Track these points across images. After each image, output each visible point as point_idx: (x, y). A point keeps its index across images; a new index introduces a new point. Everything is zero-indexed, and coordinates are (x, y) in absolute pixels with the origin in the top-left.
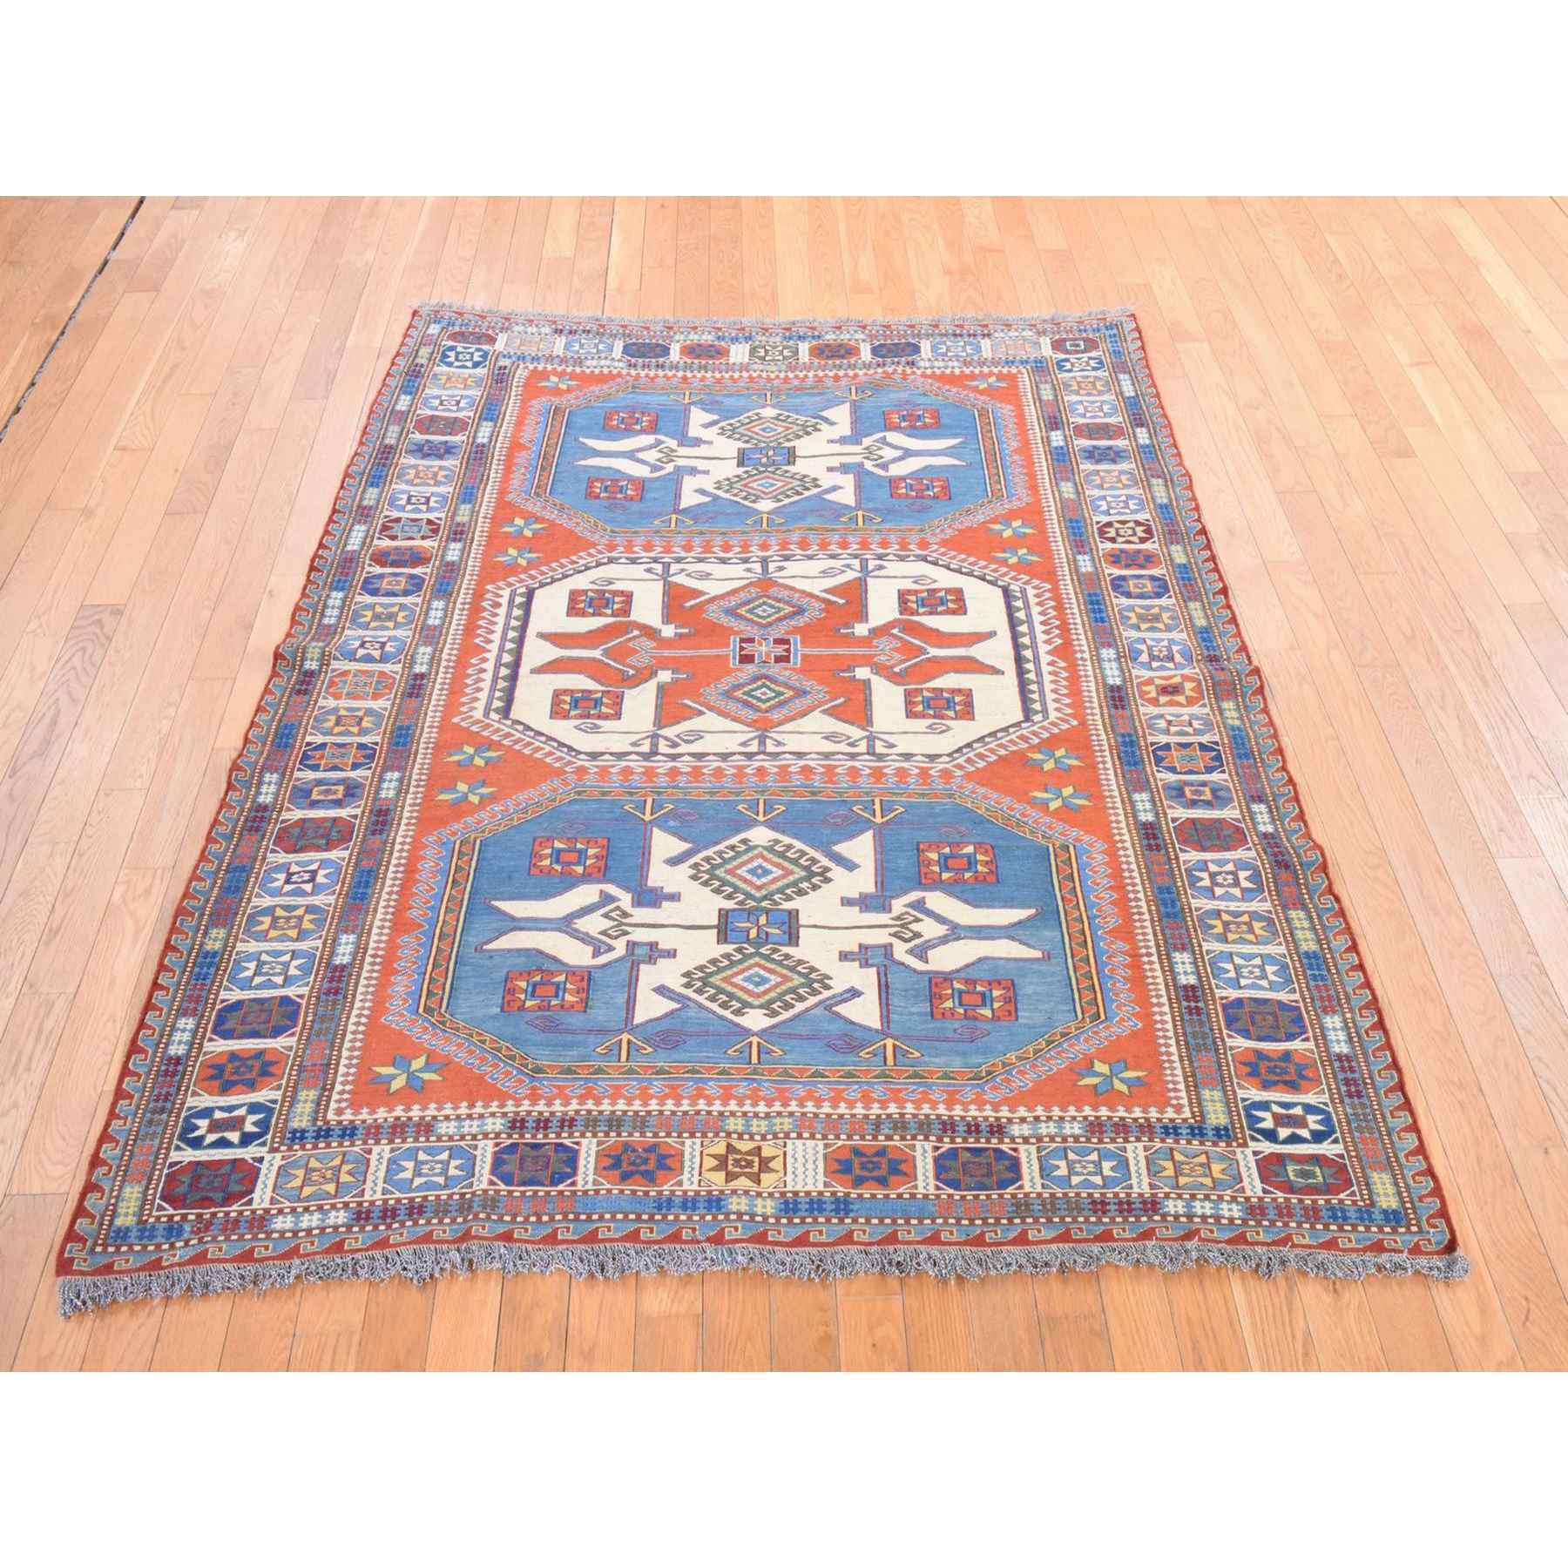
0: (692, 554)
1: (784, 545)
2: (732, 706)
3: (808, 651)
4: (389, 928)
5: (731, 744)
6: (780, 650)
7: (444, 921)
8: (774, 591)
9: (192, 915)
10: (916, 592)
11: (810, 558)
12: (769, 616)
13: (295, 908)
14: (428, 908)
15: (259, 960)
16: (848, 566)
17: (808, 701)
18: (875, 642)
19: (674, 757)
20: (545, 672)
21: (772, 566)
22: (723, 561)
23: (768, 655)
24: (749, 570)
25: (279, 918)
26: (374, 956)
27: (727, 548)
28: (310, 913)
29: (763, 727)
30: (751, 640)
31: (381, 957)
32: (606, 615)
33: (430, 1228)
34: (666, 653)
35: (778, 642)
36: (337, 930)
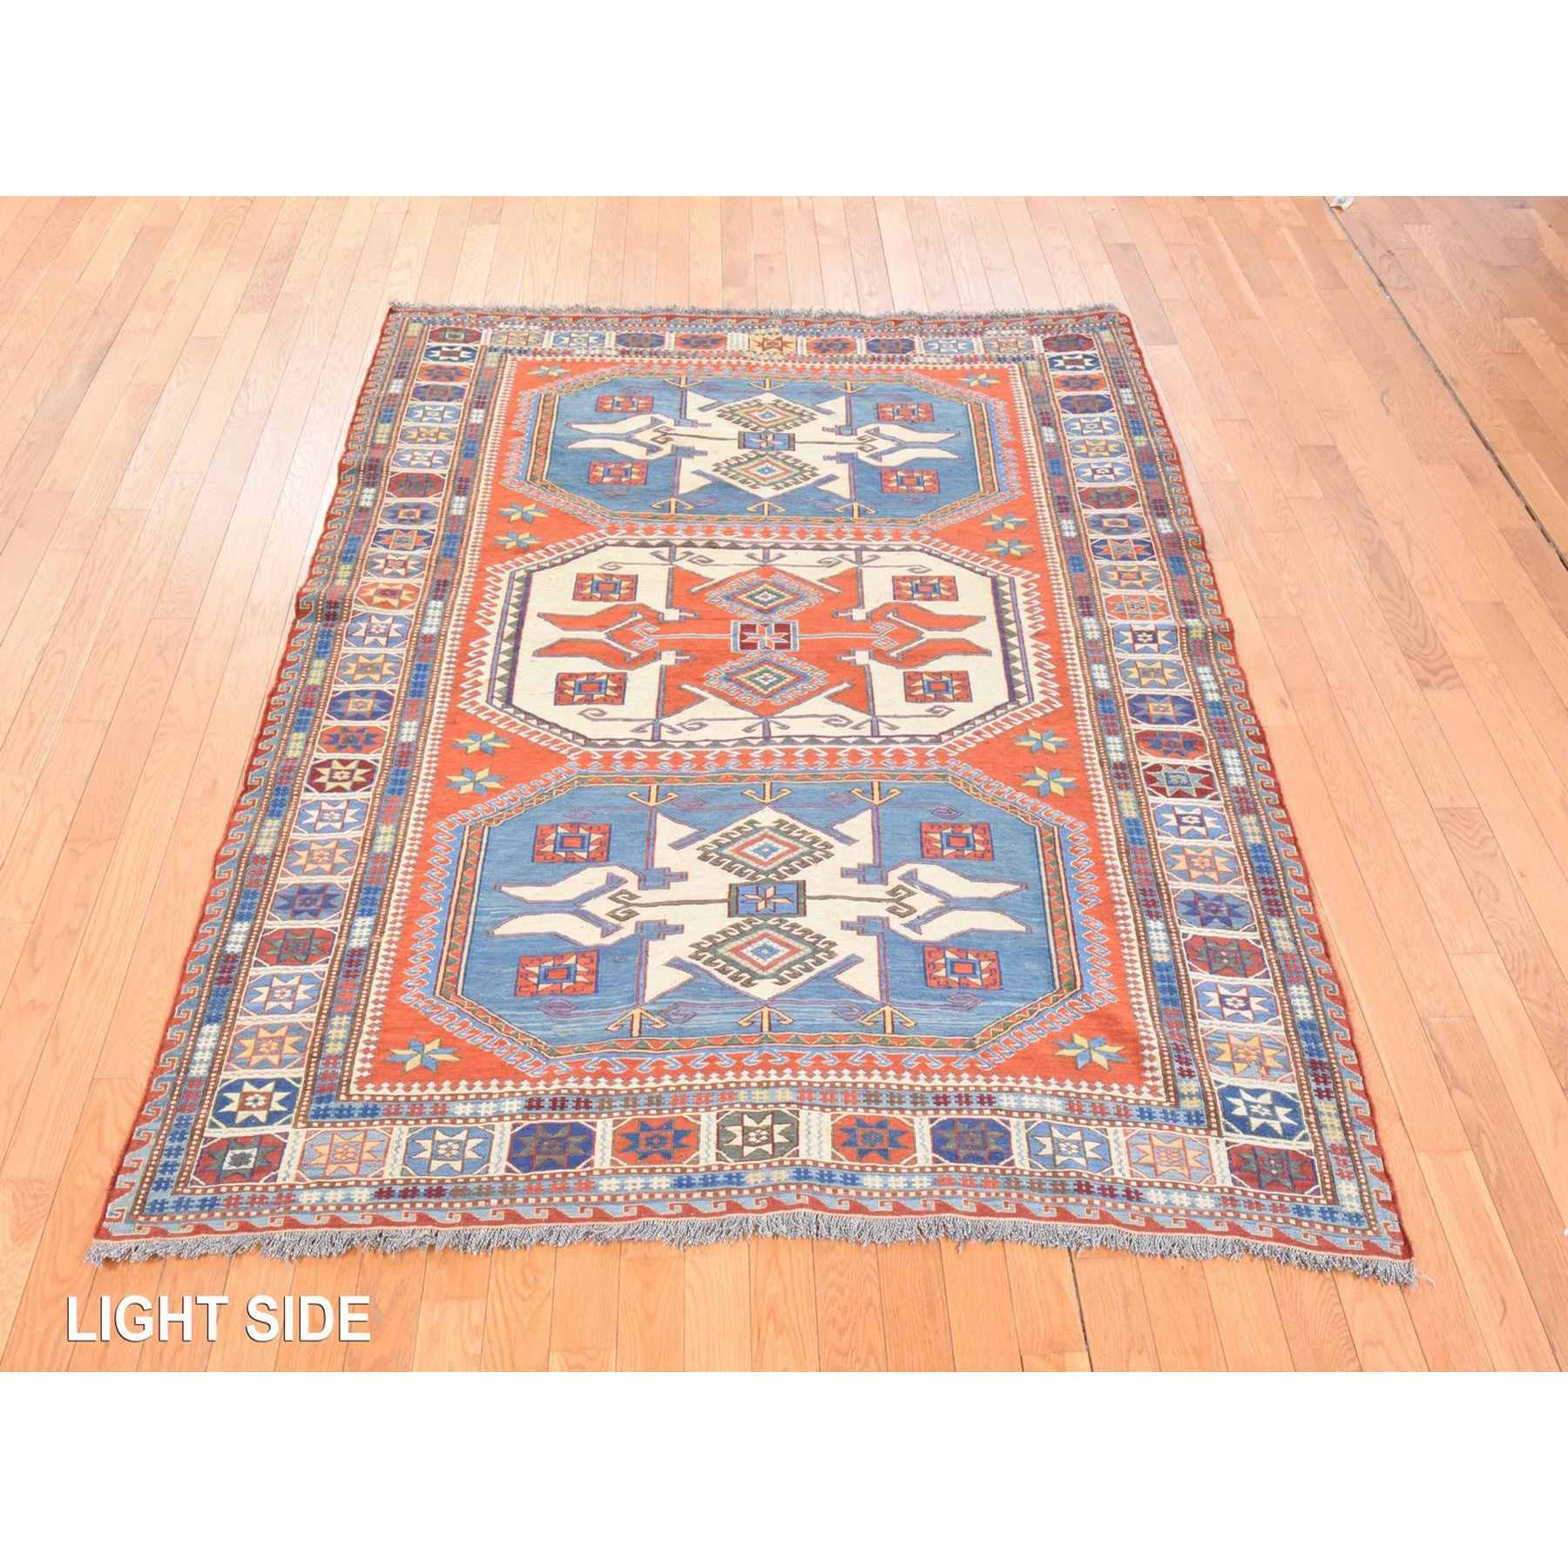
0: (850, 748)
1: (745, 758)
2: (795, 586)
3: (724, 636)
5: (792, 557)
6: (751, 637)
8: (757, 701)
10: (605, 700)
11: (716, 743)
12: (760, 674)
16: (675, 731)
17: (725, 590)
18: (657, 644)
19: (841, 548)
20: (970, 617)
21: (759, 732)
22: (813, 739)
23: (762, 632)
24: (784, 727)
27: (810, 756)
29: (766, 570)
30: (779, 646)
32: (929, 674)
34: (860, 635)
35: (753, 646)
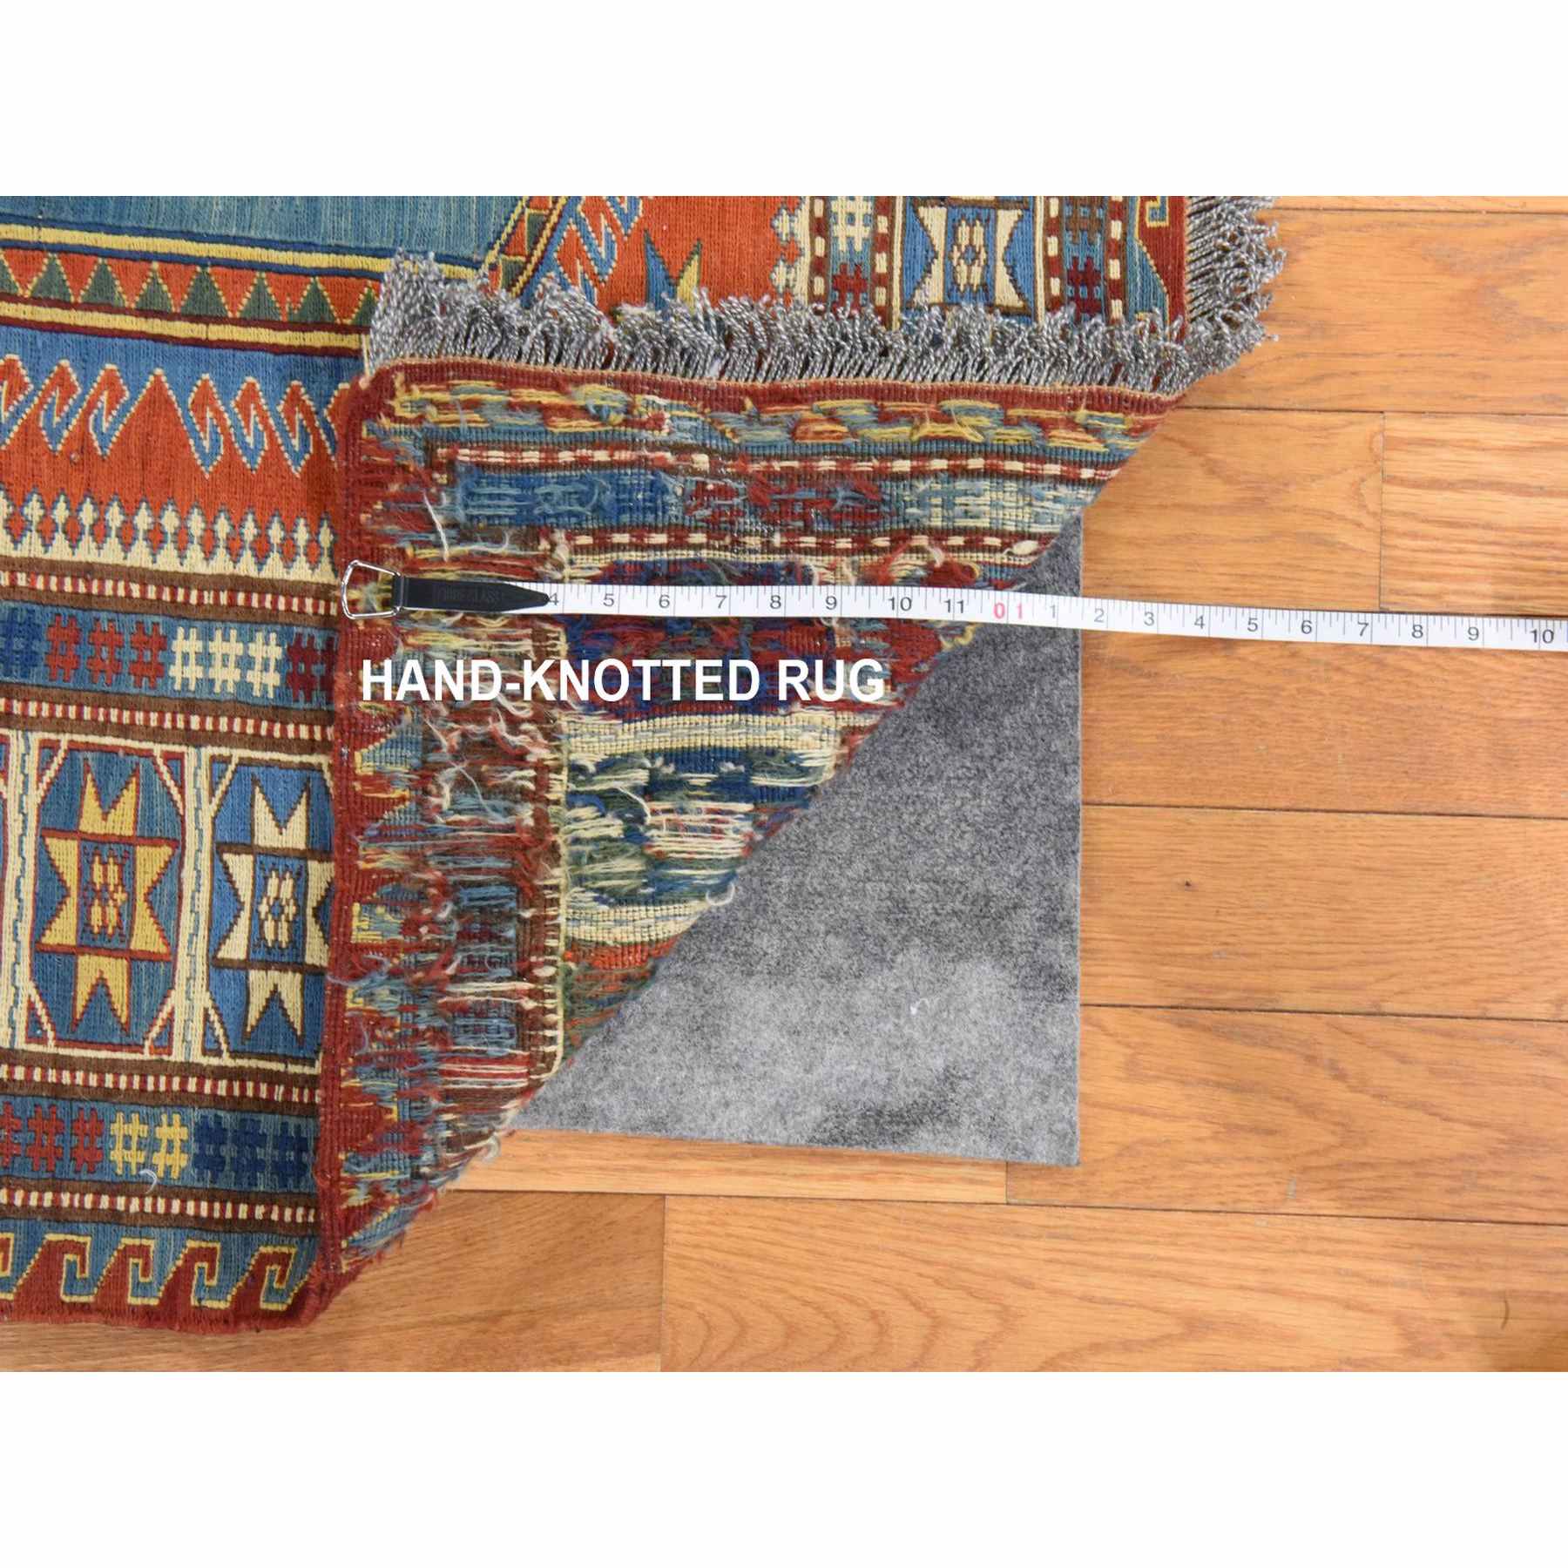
4: (157, 511)
7: (144, 312)
9: (54, 1252)
13: (47, 868)
14: (86, 380)
15: (246, 965)
25: (84, 926)
26: (261, 552)
28: (76, 812)
31: (263, 527)
33: (1138, 245)
36: (158, 704)
